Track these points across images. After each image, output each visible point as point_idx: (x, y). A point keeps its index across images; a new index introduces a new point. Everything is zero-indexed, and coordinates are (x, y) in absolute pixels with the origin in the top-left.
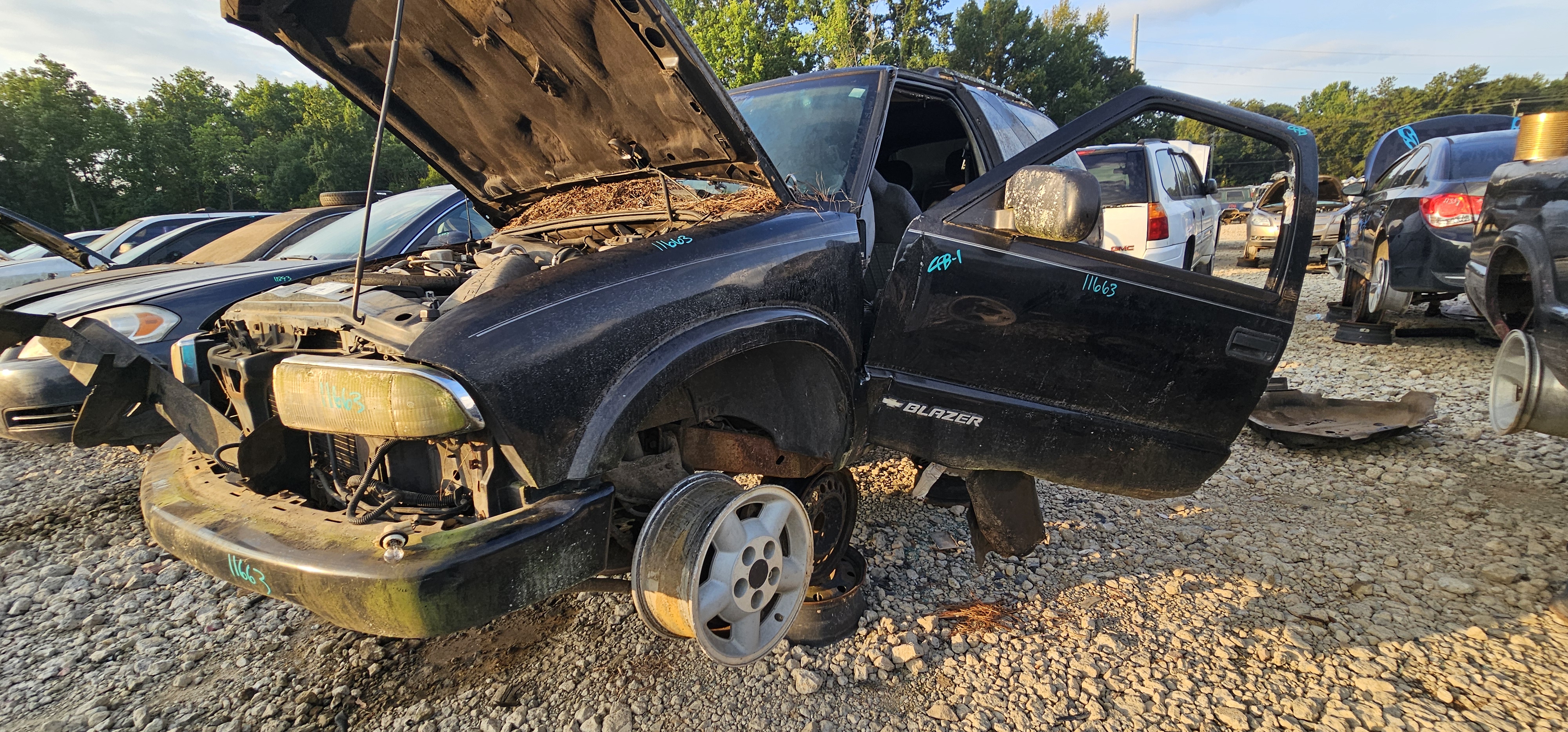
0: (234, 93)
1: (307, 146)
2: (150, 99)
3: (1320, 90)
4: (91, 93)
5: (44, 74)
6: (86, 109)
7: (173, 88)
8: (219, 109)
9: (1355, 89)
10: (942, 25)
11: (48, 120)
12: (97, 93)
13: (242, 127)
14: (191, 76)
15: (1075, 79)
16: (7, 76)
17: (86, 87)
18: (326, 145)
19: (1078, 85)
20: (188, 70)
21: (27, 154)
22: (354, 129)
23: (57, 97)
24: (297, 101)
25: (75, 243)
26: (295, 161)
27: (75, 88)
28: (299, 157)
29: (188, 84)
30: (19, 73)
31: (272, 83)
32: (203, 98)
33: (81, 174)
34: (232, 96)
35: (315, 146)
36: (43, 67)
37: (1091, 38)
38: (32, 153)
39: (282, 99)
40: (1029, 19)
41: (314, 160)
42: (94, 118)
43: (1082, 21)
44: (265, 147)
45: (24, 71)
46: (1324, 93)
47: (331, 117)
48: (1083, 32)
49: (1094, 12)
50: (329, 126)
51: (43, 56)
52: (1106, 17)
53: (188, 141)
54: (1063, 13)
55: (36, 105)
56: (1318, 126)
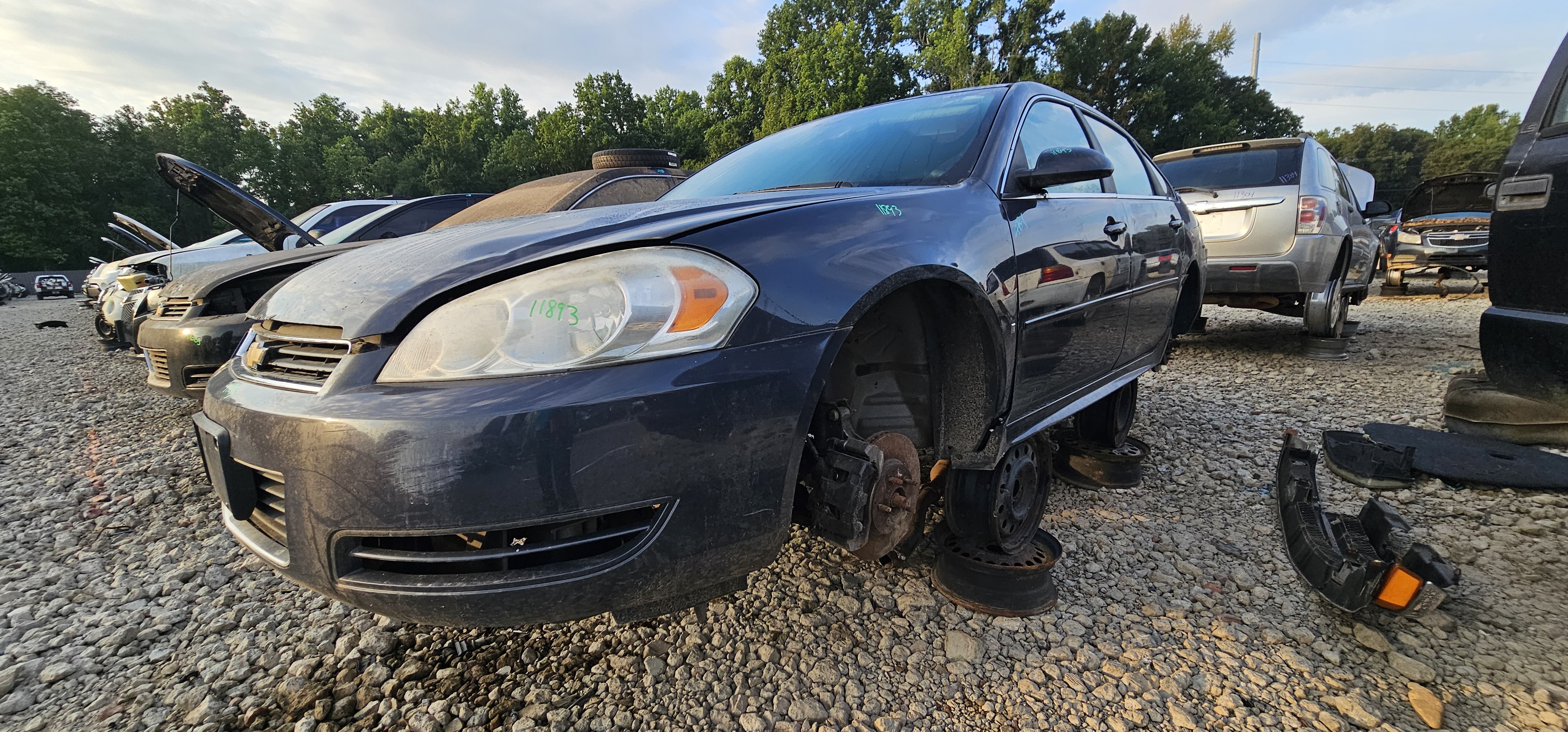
0: (361, 117)
1: (423, 166)
2: (291, 122)
3: (1462, 114)
4: (243, 116)
5: (205, 99)
6: (237, 131)
7: (310, 112)
8: (349, 132)
9: (1503, 113)
10: (1055, 44)
11: (205, 140)
12: (248, 117)
13: (367, 148)
14: (326, 102)
15: (1196, 100)
16: (174, 101)
17: (239, 111)
18: (441, 165)
19: (1201, 105)
20: (324, 96)
23: (214, 120)
26: (412, 180)
27: (229, 112)
28: (416, 176)
29: (323, 109)
30: (184, 99)
31: (396, 107)
32: (336, 122)
34: (359, 122)
35: (433, 166)
36: (205, 93)
37: (1214, 57)
39: (403, 123)
40: (1147, 37)
41: (430, 179)
42: (243, 139)
43: (1204, 40)
44: (386, 167)
45: (188, 97)
46: (1467, 116)
47: (448, 138)
48: (1204, 52)
49: (1218, 29)
50: (446, 146)
51: (205, 83)
52: (1232, 34)
53: (321, 160)
54: (1183, 29)
55: (196, 127)
56: (1464, 152)
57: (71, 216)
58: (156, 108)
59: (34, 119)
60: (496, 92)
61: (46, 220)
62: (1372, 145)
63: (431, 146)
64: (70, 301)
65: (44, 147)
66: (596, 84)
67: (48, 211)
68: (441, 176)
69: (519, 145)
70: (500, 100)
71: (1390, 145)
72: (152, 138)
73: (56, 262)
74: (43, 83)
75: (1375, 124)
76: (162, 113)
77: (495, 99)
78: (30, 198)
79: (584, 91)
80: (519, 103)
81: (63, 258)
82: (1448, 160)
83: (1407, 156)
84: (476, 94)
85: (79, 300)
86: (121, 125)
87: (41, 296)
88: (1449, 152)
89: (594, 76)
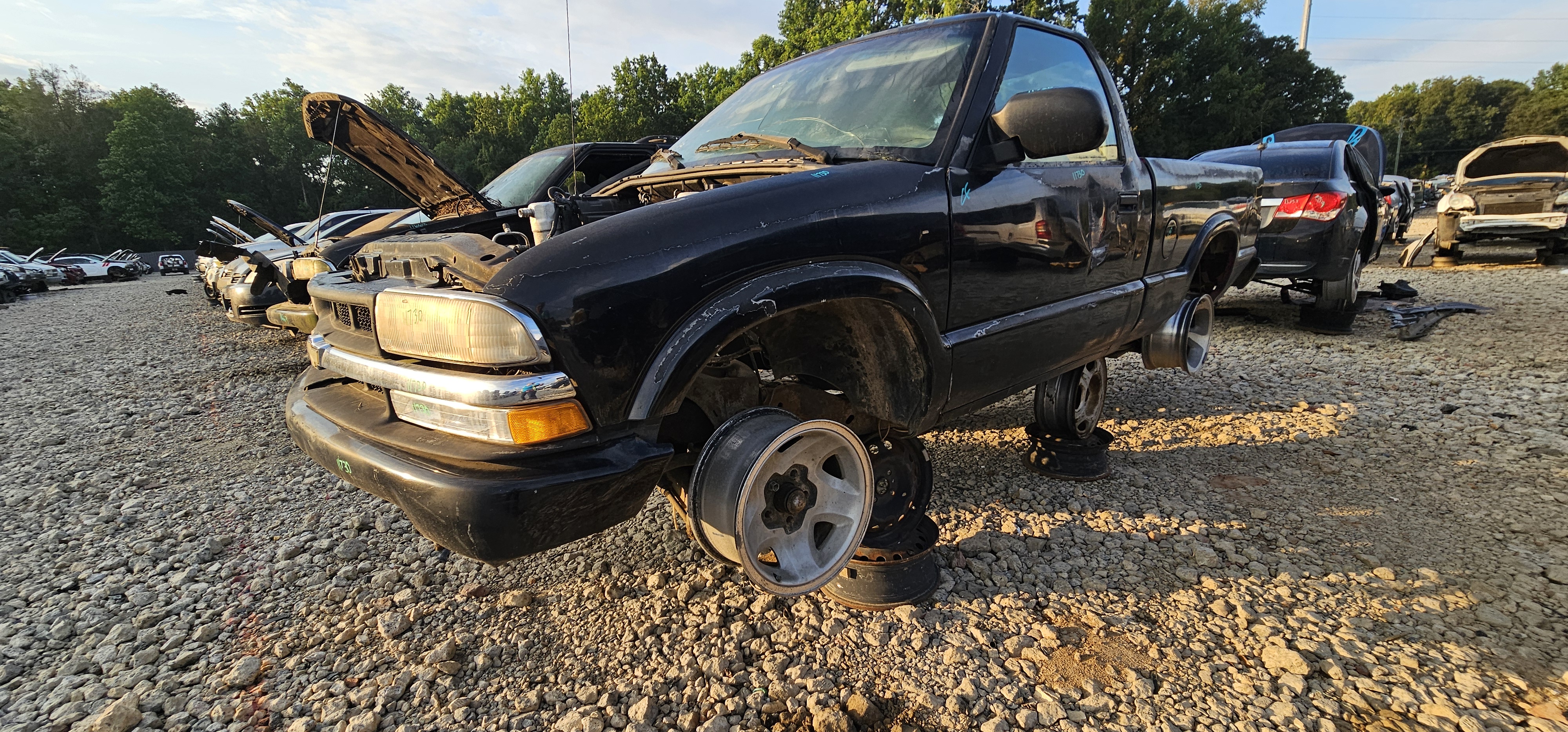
0: (425, 104)
1: (477, 149)
5: (288, 94)
7: (379, 102)
8: (413, 119)
10: (1066, 14)
11: (289, 132)
13: (429, 134)
14: (393, 91)
16: (264, 96)
18: (491, 149)
20: (391, 86)
21: (275, 160)
22: (514, 134)
24: (472, 109)
25: (290, 233)
28: (470, 160)
29: (390, 99)
30: (271, 94)
31: (454, 94)
32: (402, 110)
33: (311, 175)
34: (424, 107)
35: (484, 150)
36: (288, 89)
37: (1245, 17)
38: (279, 159)
39: (460, 108)
41: (481, 162)
44: (446, 151)
45: (275, 92)
47: (497, 124)
48: (1235, 12)
50: (495, 132)
51: (289, 79)
55: (282, 120)
56: (1553, 106)
57: (183, 202)
58: (249, 103)
59: (151, 119)
60: (543, 77)
61: (162, 206)
62: (1454, 99)
63: (482, 132)
64: (186, 277)
65: (159, 143)
66: (632, 67)
67: (166, 200)
68: (491, 160)
69: (562, 127)
70: (547, 84)
71: (1474, 99)
72: (246, 132)
73: (173, 243)
74: (155, 86)
75: (1457, 76)
76: (253, 107)
77: (543, 84)
78: (151, 188)
79: (623, 74)
80: (565, 87)
81: (178, 240)
82: (1534, 115)
83: (1493, 111)
84: (525, 80)
85: (192, 276)
86: (219, 120)
87: (164, 273)
88: (1535, 107)
89: (631, 59)
